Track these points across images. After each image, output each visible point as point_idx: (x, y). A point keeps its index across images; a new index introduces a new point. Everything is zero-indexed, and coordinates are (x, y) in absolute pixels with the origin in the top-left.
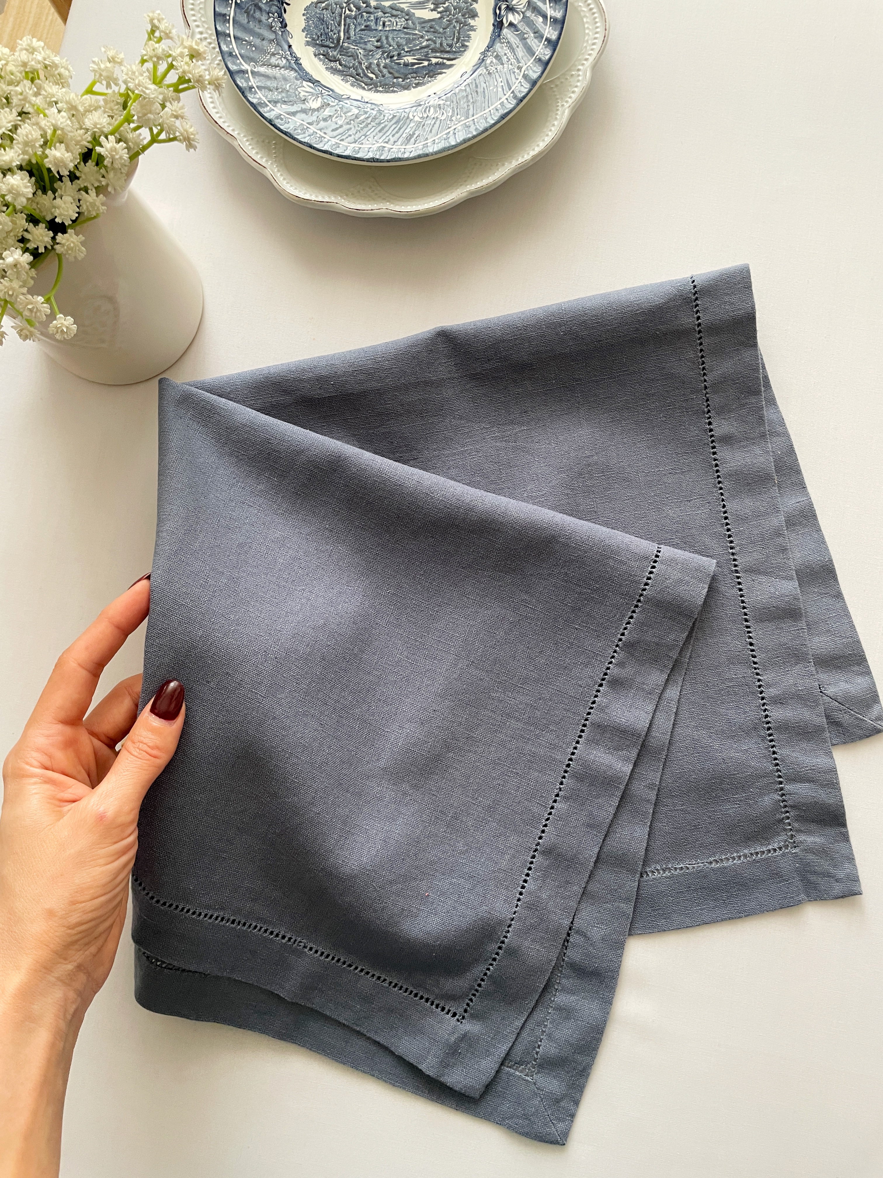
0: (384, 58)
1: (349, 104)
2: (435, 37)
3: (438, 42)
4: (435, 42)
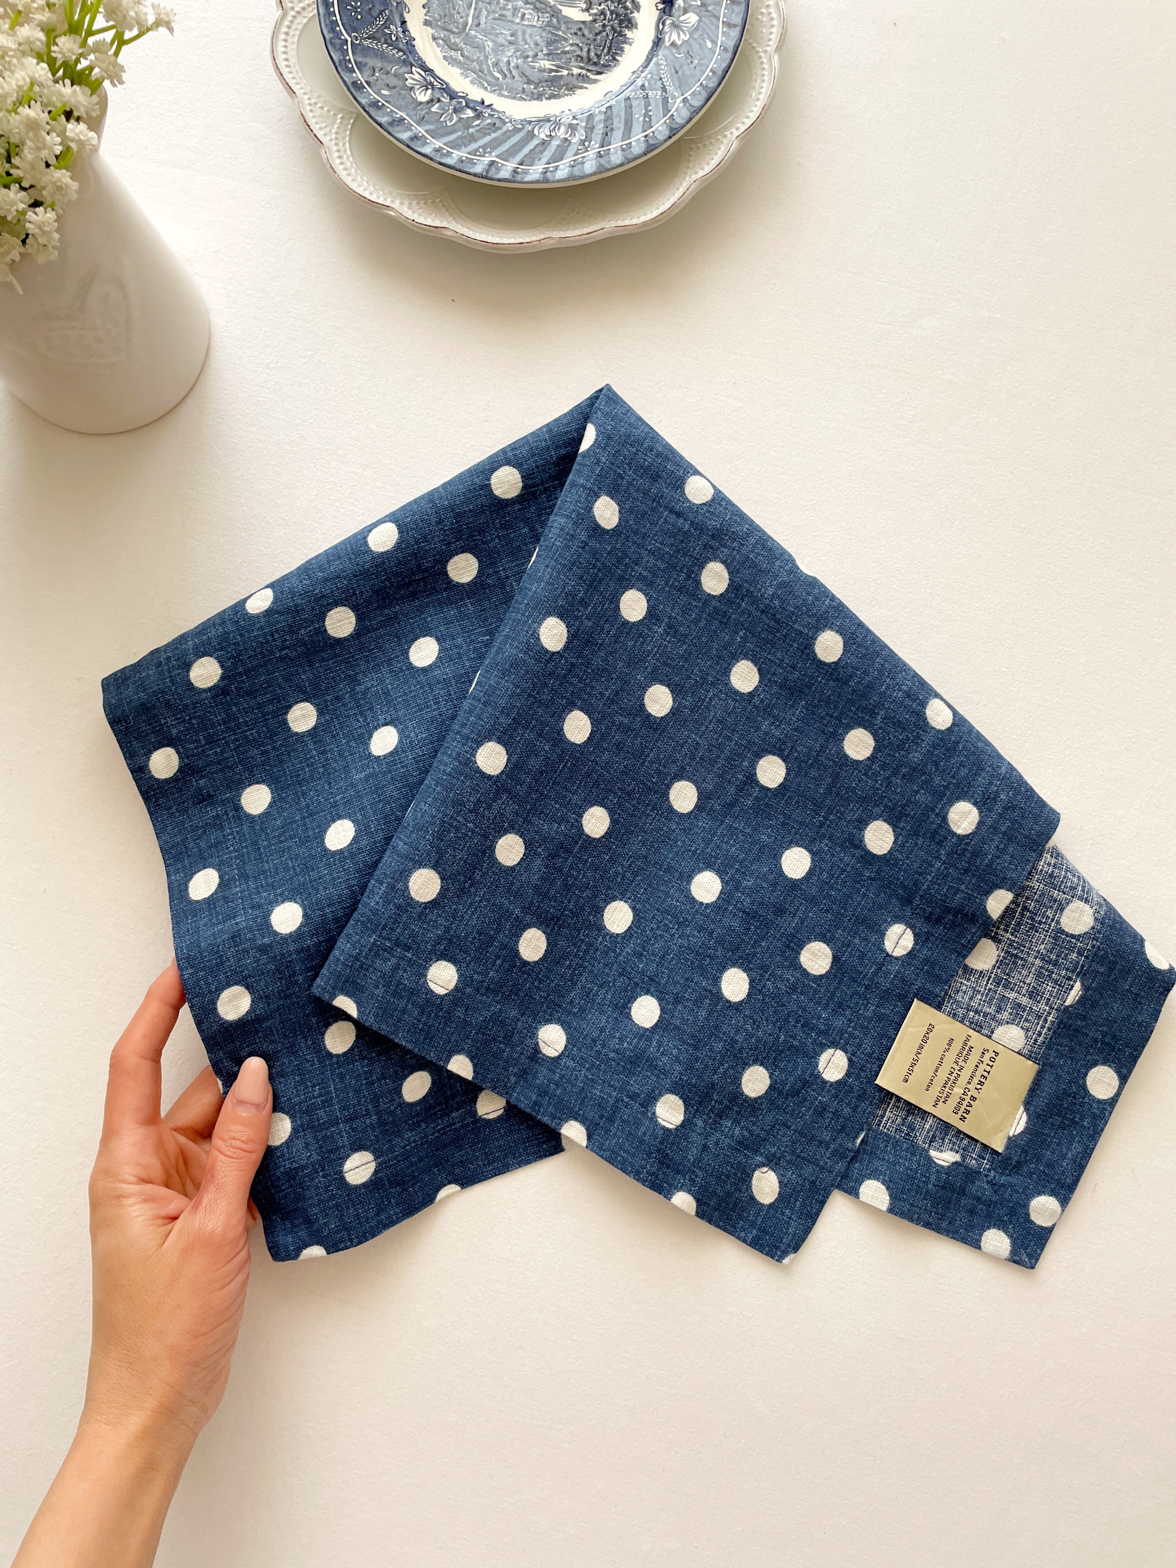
0: (517, 57)
1: (464, 104)
2: (582, 43)
3: (585, 49)
4: (581, 49)
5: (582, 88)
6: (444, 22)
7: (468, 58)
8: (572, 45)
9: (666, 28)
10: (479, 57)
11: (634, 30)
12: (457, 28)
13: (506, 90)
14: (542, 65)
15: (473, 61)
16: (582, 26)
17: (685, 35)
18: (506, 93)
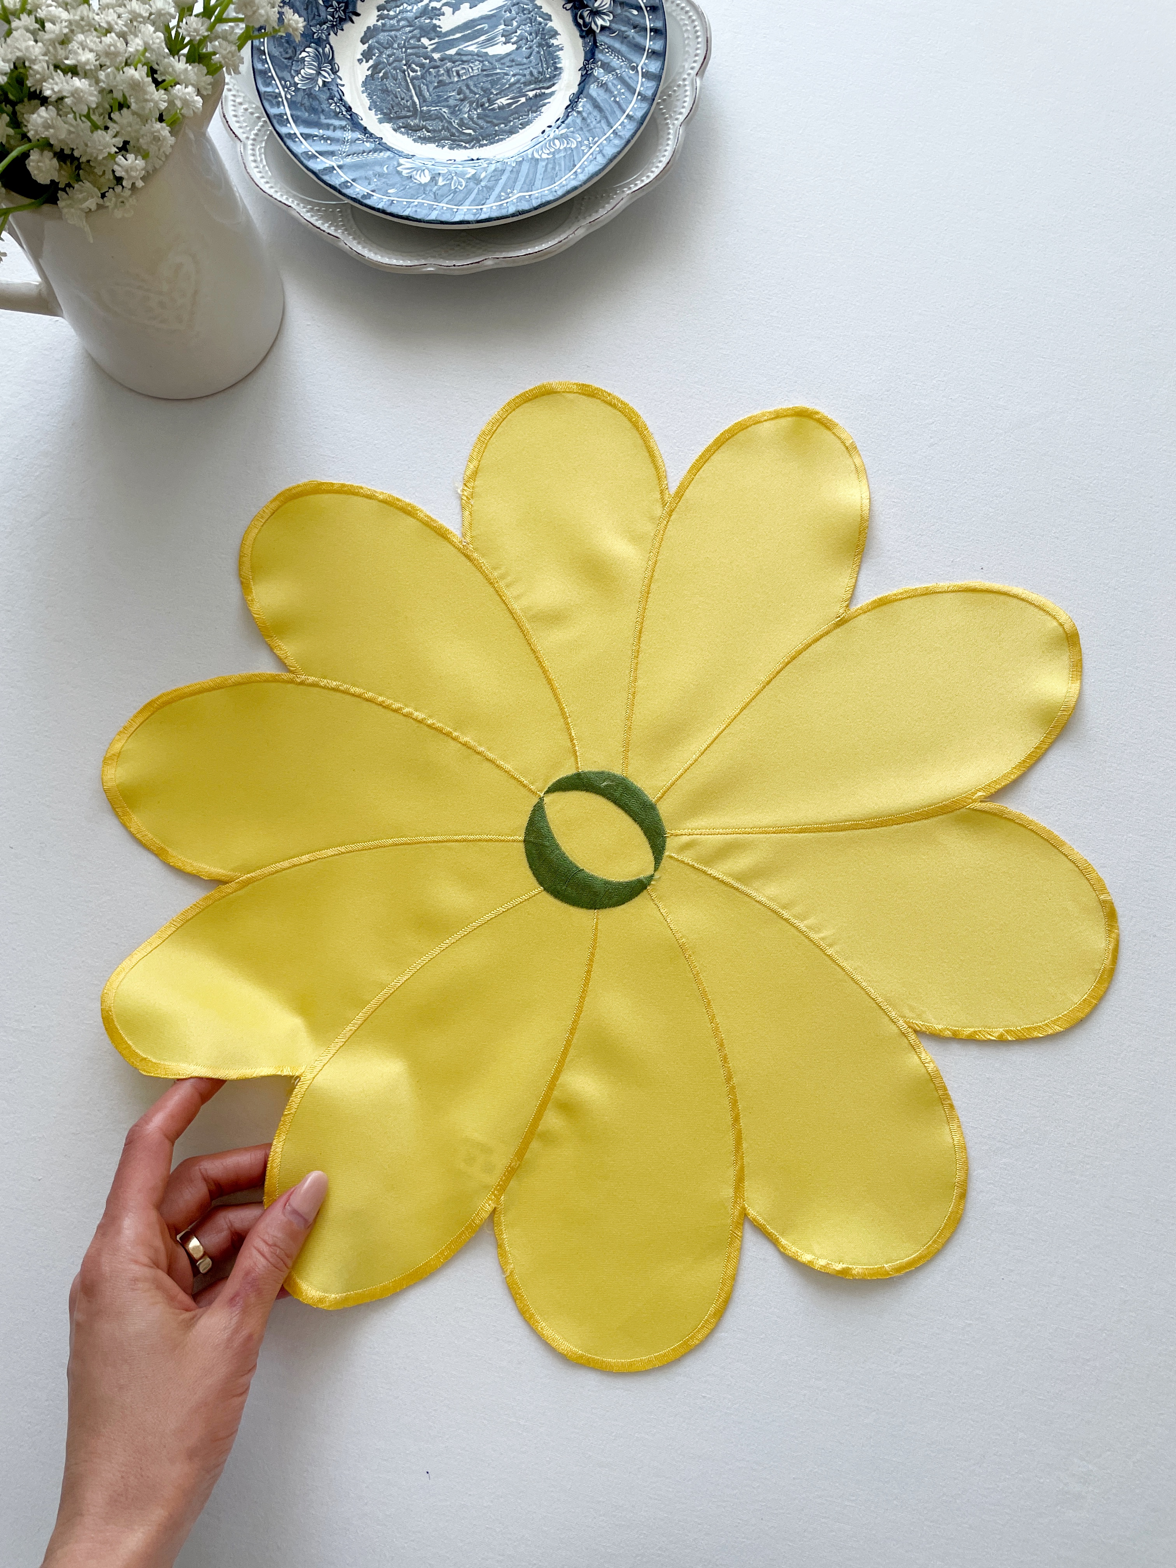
0: (475, 109)
1: (461, 167)
2: (521, 70)
3: (527, 73)
4: (524, 75)
5: (544, 105)
6: (396, 113)
7: (434, 131)
8: (514, 75)
9: (587, 20)
10: (443, 126)
11: (557, 37)
12: (409, 111)
14: (500, 104)
15: (440, 131)
16: (512, 56)
17: (609, 15)
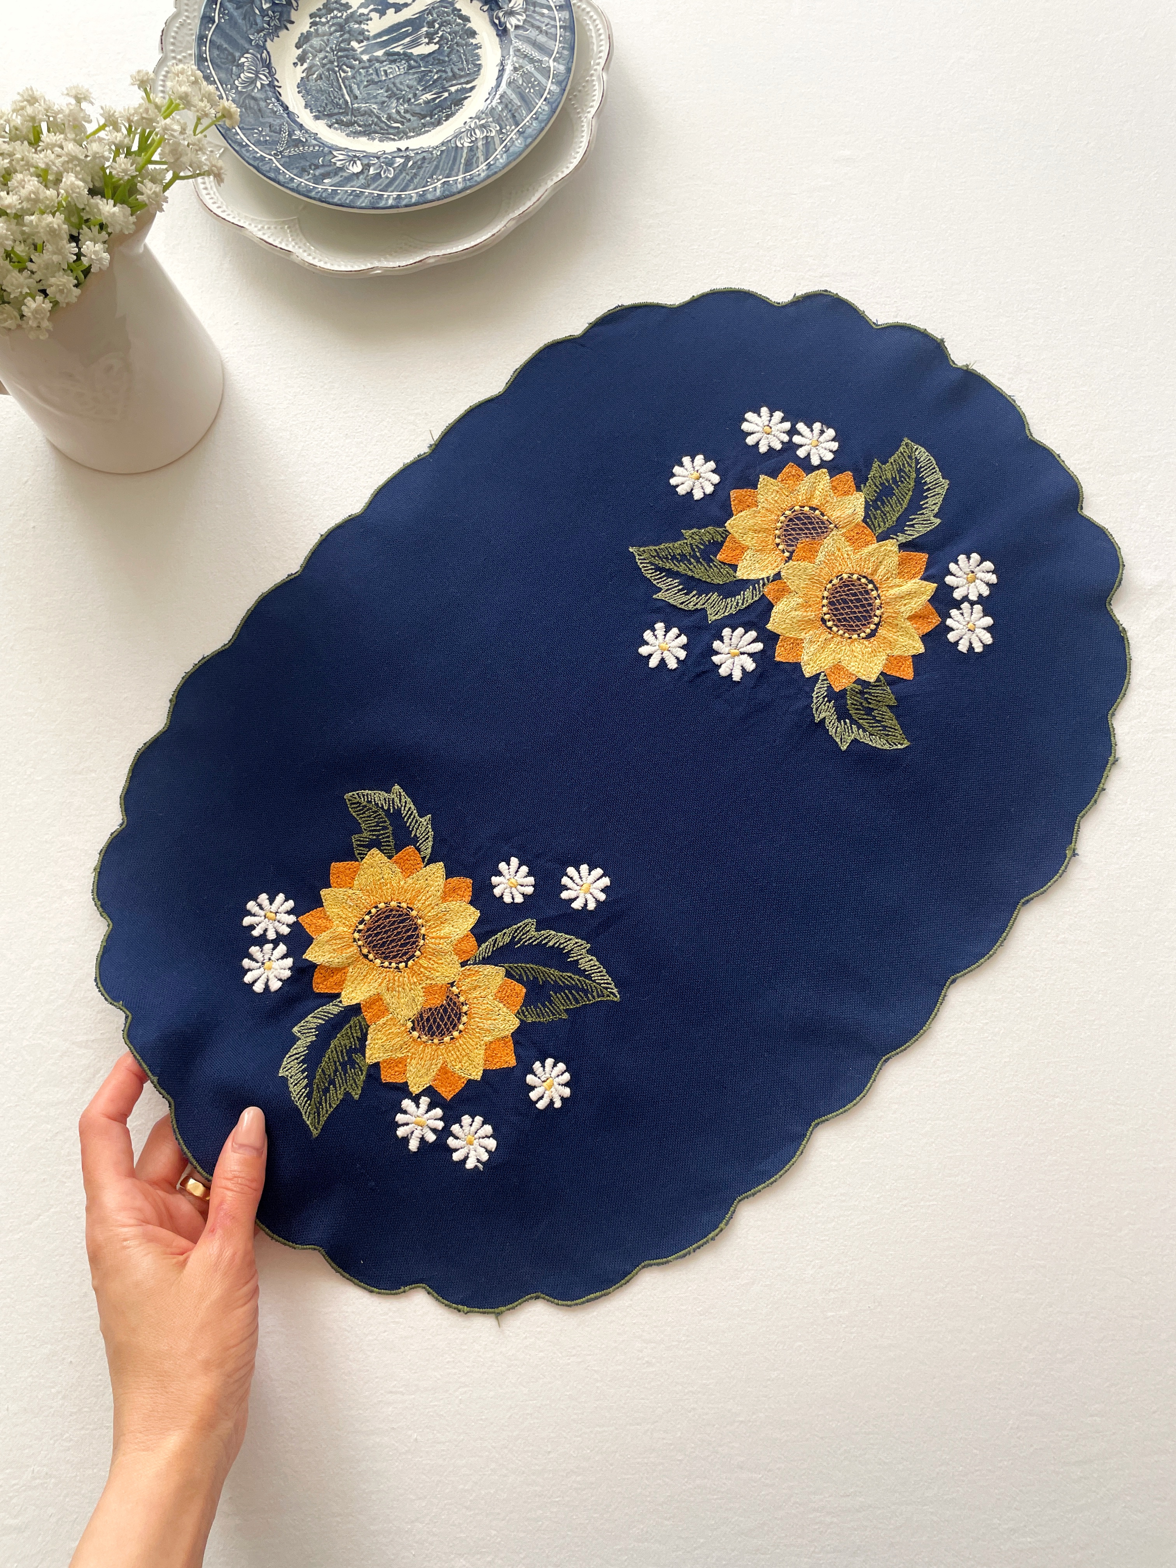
0: (401, 104)
1: (390, 157)
2: (443, 67)
3: (448, 70)
4: (445, 71)
5: (466, 98)
6: (329, 110)
8: (437, 73)
9: (502, 20)
11: (476, 36)
12: (341, 108)
13: (410, 132)
14: (425, 99)
15: (370, 125)
16: (435, 55)
17: (522, 15)
18: (412, 134)
